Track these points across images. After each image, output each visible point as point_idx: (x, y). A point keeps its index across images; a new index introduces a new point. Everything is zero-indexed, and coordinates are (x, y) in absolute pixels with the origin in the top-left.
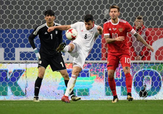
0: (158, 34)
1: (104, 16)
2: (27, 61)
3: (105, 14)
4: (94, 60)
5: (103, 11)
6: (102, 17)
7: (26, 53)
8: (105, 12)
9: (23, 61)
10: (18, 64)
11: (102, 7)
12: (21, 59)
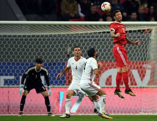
0: (108, 66)
1: (67, 52)
2: (9, 86)
3: (68, 51)
4: (60, 85)
5: (67, 49)
6: (66, 53)
7: (9, 80)
8: (68, 49)
9: (6, 86)
10: (2, 88)
11: (66, 46)
12: (5, 85)
